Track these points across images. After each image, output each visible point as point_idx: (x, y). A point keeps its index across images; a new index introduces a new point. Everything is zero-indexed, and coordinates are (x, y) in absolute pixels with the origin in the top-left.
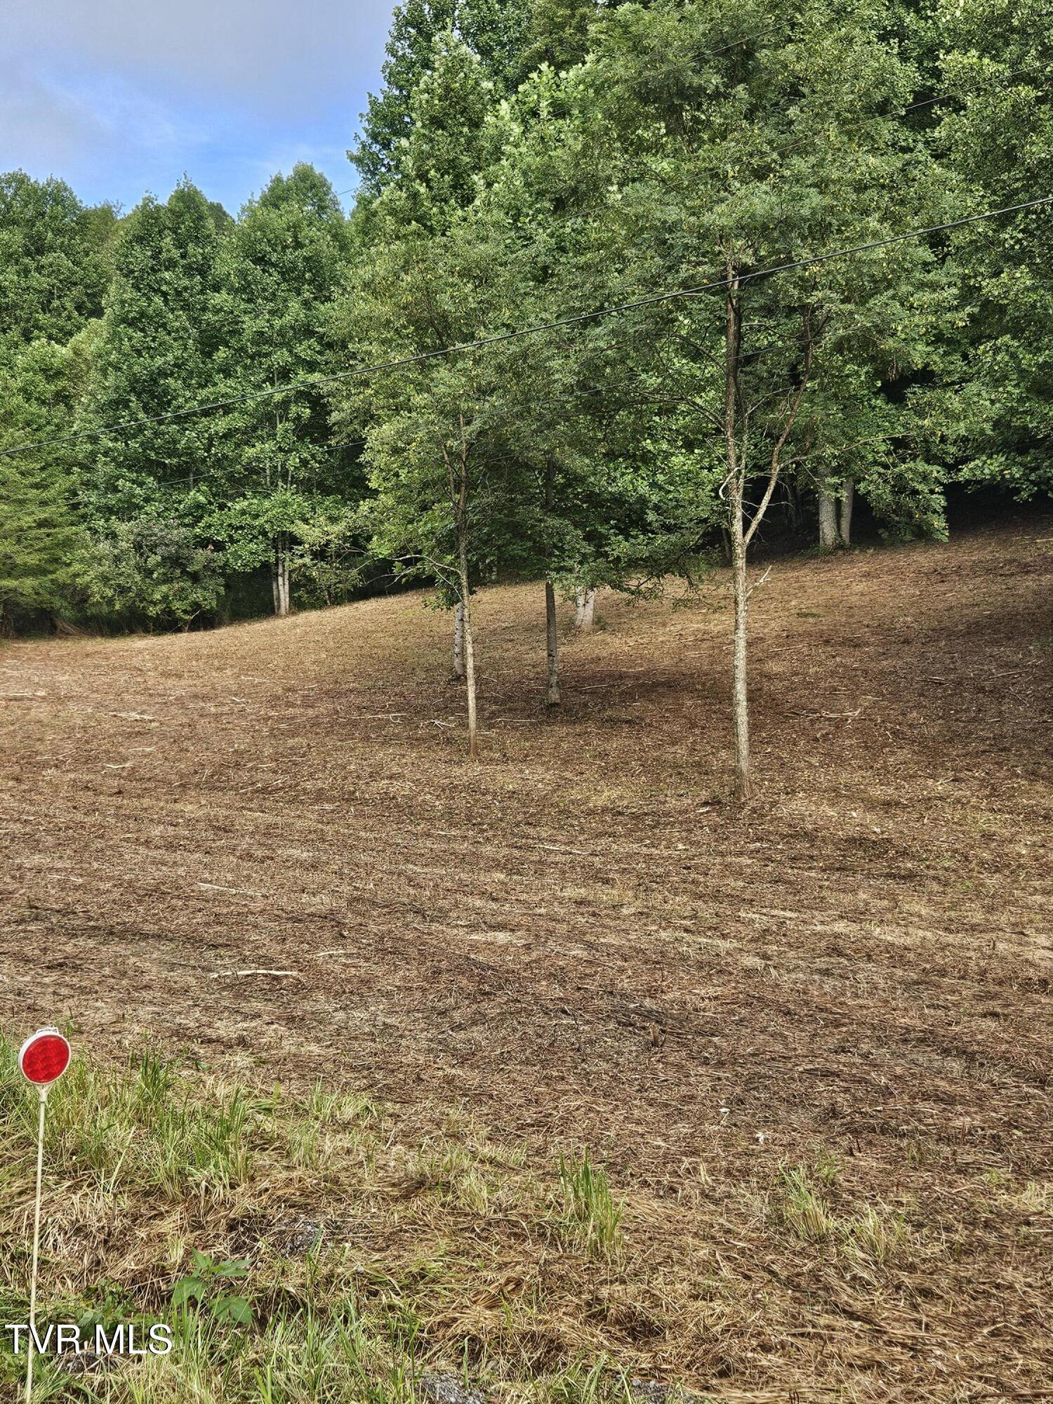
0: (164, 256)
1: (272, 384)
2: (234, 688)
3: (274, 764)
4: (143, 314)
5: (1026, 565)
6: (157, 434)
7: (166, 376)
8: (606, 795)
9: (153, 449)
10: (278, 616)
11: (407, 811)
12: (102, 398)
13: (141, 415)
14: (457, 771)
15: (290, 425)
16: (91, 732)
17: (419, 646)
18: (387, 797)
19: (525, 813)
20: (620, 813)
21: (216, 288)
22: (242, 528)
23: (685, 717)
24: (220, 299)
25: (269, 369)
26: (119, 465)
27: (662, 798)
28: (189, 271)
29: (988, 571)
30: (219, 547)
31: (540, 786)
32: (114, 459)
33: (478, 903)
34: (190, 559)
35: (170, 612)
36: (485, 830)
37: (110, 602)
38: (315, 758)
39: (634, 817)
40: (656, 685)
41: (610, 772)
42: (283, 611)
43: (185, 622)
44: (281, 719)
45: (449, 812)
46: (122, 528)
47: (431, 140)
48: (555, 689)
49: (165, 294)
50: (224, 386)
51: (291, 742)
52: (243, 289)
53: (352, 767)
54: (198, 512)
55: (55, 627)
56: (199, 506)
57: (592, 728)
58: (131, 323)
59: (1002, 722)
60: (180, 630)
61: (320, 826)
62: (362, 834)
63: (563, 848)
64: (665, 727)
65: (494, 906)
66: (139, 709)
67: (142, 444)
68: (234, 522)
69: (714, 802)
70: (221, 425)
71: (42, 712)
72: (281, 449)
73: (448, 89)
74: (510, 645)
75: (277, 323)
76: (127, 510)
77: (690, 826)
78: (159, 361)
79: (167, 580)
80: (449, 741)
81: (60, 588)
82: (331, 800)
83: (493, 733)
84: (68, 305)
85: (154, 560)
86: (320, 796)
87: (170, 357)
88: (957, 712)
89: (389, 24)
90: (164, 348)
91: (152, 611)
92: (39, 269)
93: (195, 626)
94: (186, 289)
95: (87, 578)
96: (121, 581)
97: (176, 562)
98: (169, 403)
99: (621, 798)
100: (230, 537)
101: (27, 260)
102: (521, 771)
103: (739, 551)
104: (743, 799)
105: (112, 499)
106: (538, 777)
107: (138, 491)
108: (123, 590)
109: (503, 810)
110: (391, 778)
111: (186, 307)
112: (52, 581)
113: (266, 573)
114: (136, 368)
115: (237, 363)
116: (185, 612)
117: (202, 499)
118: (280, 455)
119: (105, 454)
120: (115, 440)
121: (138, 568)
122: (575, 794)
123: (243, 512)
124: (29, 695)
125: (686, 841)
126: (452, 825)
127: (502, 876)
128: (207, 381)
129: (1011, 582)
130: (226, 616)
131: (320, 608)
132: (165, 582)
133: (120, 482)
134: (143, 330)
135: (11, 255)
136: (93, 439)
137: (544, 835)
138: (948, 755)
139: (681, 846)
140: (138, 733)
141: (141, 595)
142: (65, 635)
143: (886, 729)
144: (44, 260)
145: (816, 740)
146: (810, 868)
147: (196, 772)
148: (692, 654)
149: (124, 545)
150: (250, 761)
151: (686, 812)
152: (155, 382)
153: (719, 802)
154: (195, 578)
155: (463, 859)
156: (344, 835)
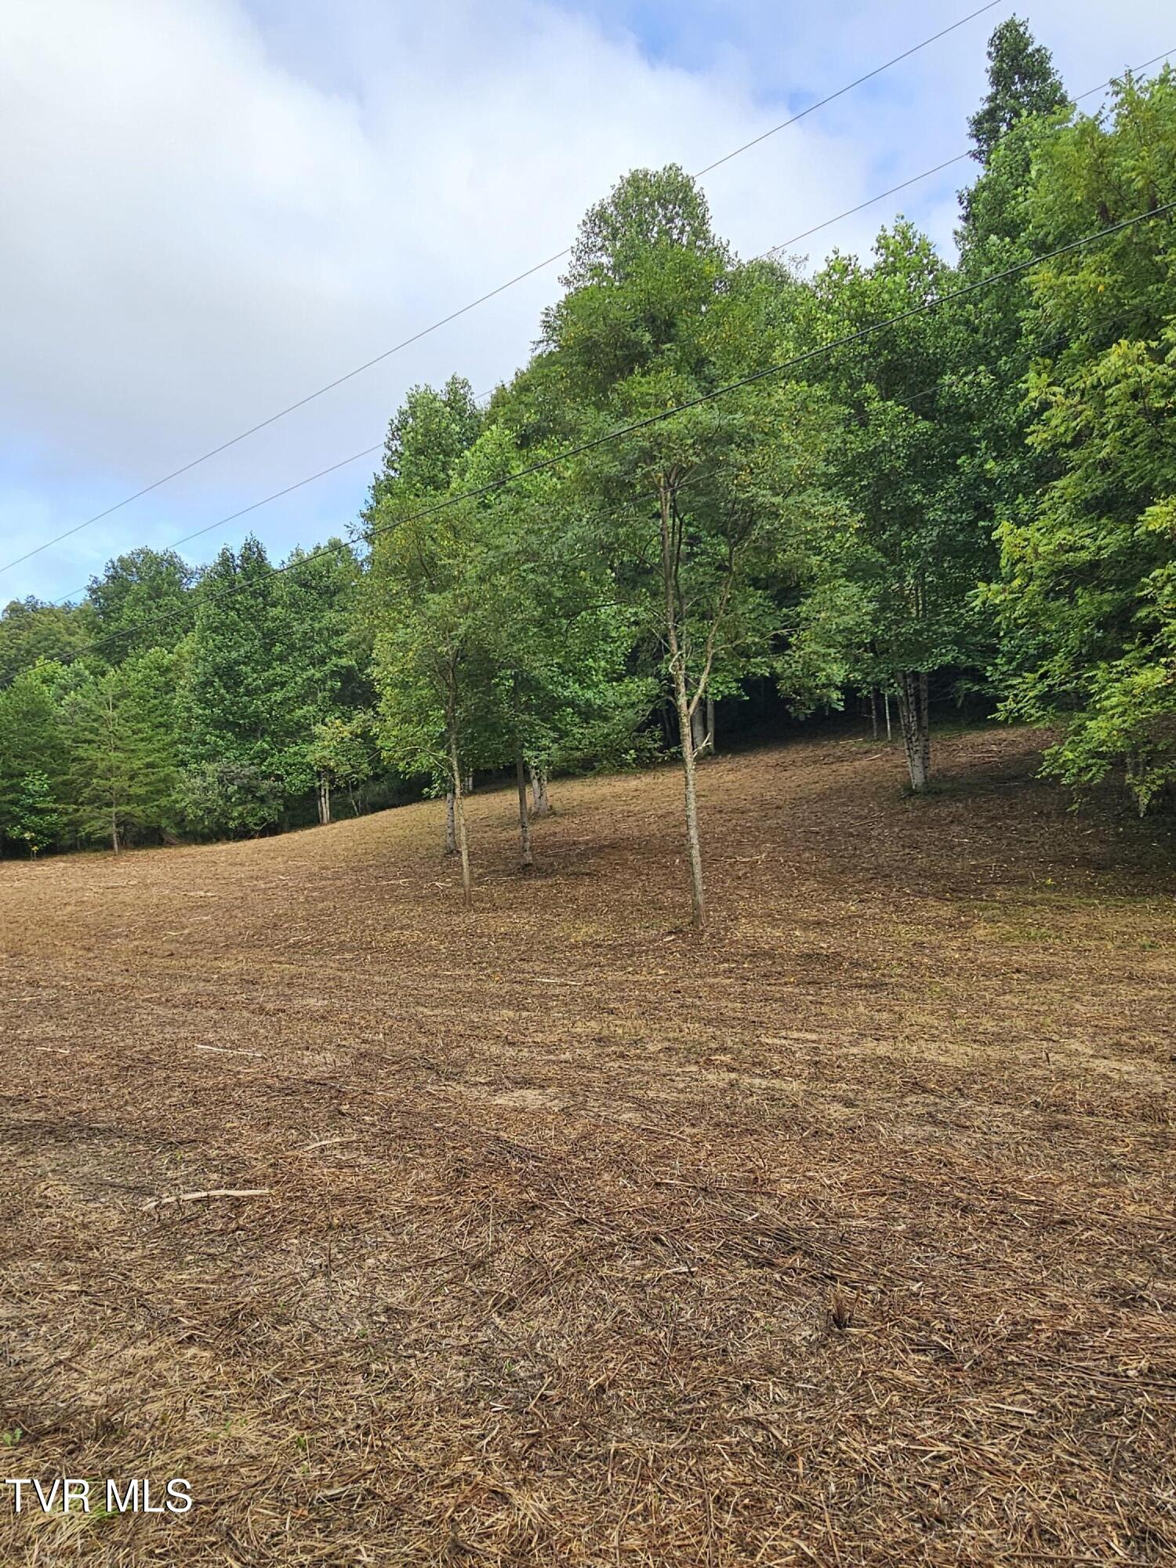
0: (237, 586)
1: (314, 667)
2: (283, 870)
3: (305, 924)
4: (223, 623)
5: (839, 757)
6: (233, 704)
7: (239, 664)
8: (584, 932)
9: (231, 714)
10: (322, 824)
11: (413, 955)
12: (195, 681)
13: (222, 691)
14: (456, 920)
15: (327, 694)
16: (162, 908)
17: (421, 834)
18: (398, 944)
19: (518, 951)
20: (599, 946)
21: (274, 605)
22: (294, 765)
23: (630, 868)
24: (273, 612)
25: (312, 657)
26: (208, 725)
27: (631, 930)
28: (254, 595)
29: (815, 762)
30: (279, 778)
31: (527, 927)
32: (203, 722)
33: (495, 1050)
34: (257, 788)
35: (245, 825)
36: (485, 968)
37: (202, 818)
38: (339, 917)
39: (612, 948)
40: (601, 848)
41: (584, 912)
42: (325, 821)
43: (256, 831)
44: (315, 889)
45: (452, 955)
46: (209, 767)
47: (417, 464)
48: (528, 852)
49: (238, 610)
50: (279, 669)
51: (320, 906)
52: (292, 605)
53: (370, 922)
54: (263, 755)
55: (163, 840)
56: (263, 751)
57: (561, 880)
58: (215, 630)
59: (876, 856)
60: (252, 837)
61: (339, 973)
62: (377, 979)
63: (558, 980)
64: (618, 876)
65: (511, 1052)
66: (205, 889)
67: (223, 710)
68: (289, 761)
69: (676, 931)
70: (278, 696)
71: (128, 897)
72: (320, 710)
73: (428, 430)
74: (487, 829)
75: (317, 625)
76: (213, 756)
77: (662, 953)
78: (234, 655)
79: (242, 802)
80: (447, 897)
81: (166, 811)
82: (351, 950)
83: (482, 889)
84: (178, 630)
85: (231, 789)
86: (342, 947)
87: (242, 652)
88: (839, 851)
89: (386, 432)
90: (237, 646)
91: (232, 824)
92: (158, 607)
93: (263, 834)
94: (252, 606)
95: (183, 804)
96: (208, 804)
97: (248, 790)
98: (242, 682)
99: (597, 933)
100: (286, 771)
101: (150, 602)
102: (510, 917)
103: (685, 720)
104: (701, 928)
105: (202, 749)
106: (524, 922)
107: (221, 742)
108: (210, 811)
109: (498, 949)
110: (402, 929)
111: (253, 619)
112: (157, 806)
113: (313, 794)
114: (218, 660)
115: (289, 654)
116: (256, 824)
117: (266, 746)
118: (321, 714)
119: (197, 718)
120: (205, 709)
121: (220, 795)
122: (557, 932)
123: (295, 754)
124: (124, 884)
125: (663, 966)
126: (456, 965)
127: (511, 1014)
128: (268, 666)
129: (834, 767)
130: (286, 826)
131: (351, 818)
132: (240, 805)
133: (208, 737)
134: (223, 635)
135: (139, 600)
136: (189, 709)
137: (537, 969)
138: (845, 883)
139: (661, 972)
140: (201, 906)
141: (223, 814)
142: (170, 845)
143: (789, 867)
144: (161, 602)
145: (740, 878)
146: (786, 984)
147: (240, 934)
148: (622, 826)
149: (210, 780)
150: (286, 922)
151: (655, 941)
152: (232, 668)
153: (681, 931)
154: (262, 800)
155: (469, 998)
156: (360, 980)
